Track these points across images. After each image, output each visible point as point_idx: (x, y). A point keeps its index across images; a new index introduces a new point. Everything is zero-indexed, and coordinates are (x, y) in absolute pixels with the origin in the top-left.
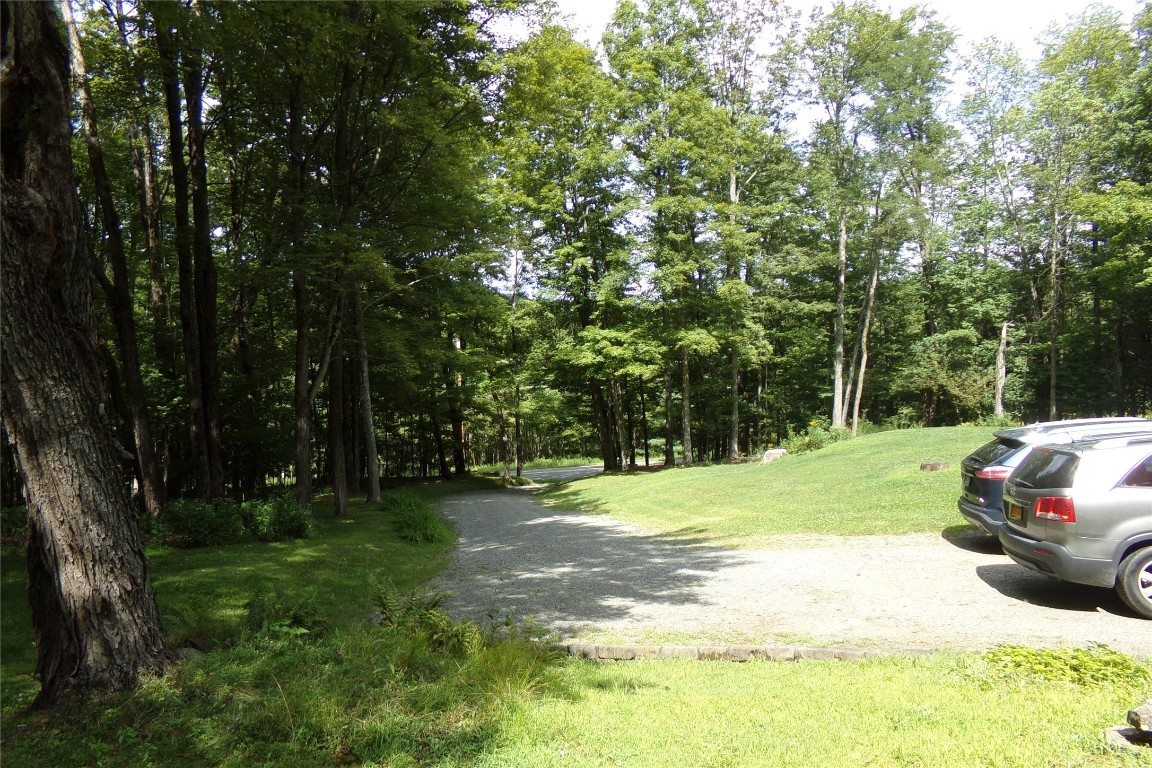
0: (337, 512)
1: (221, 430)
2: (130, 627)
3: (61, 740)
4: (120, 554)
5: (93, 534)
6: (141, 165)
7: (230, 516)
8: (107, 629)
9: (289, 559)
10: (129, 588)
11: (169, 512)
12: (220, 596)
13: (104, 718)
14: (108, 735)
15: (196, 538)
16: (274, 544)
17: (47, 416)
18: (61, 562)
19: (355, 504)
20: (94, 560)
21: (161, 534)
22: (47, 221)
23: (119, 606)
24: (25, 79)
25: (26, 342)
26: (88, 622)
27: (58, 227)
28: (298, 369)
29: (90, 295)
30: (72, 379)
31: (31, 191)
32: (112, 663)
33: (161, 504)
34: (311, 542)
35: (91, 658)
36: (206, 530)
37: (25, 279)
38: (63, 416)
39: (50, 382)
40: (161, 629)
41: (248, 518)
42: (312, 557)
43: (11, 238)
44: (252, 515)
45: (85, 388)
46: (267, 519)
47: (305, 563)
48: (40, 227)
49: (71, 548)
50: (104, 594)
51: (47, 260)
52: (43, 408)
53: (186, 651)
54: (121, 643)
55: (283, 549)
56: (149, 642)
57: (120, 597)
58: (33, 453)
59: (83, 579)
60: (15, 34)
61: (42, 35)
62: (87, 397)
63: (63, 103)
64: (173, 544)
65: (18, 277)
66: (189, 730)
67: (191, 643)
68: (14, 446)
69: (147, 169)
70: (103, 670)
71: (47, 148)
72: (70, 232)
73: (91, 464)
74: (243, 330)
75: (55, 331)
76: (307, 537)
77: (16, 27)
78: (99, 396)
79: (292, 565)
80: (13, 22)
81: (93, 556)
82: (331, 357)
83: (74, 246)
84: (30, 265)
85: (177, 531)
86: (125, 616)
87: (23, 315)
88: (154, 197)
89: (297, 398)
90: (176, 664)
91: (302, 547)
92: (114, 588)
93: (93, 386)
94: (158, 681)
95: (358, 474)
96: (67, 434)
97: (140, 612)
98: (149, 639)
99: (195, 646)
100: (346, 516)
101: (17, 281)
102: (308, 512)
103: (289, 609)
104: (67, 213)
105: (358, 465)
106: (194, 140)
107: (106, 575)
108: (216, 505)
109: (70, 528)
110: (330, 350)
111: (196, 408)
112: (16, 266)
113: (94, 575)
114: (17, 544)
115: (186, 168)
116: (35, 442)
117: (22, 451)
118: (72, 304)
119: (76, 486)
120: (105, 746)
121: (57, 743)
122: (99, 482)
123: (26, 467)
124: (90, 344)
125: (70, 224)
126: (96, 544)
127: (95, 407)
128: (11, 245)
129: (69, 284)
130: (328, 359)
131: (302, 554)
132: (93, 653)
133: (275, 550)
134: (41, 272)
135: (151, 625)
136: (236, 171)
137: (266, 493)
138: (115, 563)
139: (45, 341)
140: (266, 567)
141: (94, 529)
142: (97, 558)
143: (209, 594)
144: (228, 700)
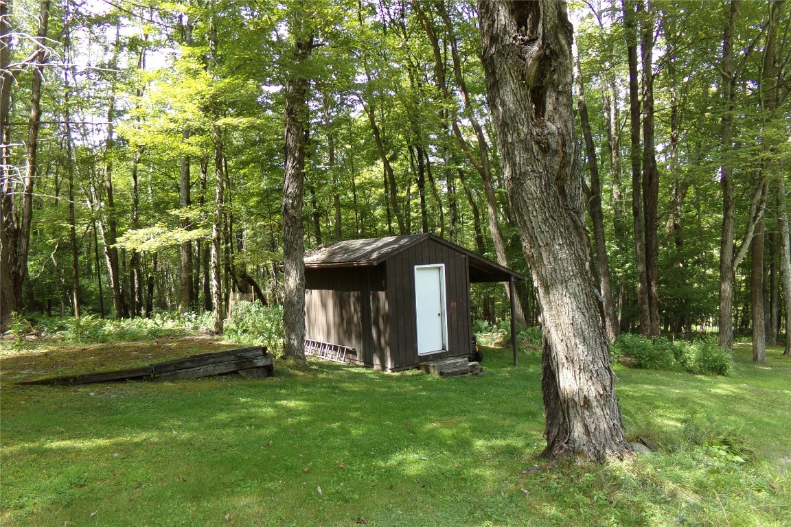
0: (755, 359)
1: (659, 287)
2: (602, 419)
3: (558, 483)
4: (596, 368)
5: (580, 351)
6: (609, 110)
7: (665, 349)
8: (587, 418)
9: (713, 390)
10: (601, 392)
11: (622, 341)
12: (658, 407)
13: (583, 479)
14: (586, 491)
15: (640, 362)
16: (699, 376)
17: (555, 270)
18: (560, 366)
19: (771, 354)
20: (580, 369)
21: (616, 356)
22: (557, 142)
23: (595, 404)
24: (548, 52)
25: (545, 221)
26: (575, 409)
27: (564, 145)
28: (723, 243)
29: (581, 188)
30: (570, 245)
31: (549, 124)
32: (590, 441)
33: (616, 335)
34: (732, 380)
35: (576, 434)
36: (646, 357)
37: (545, 181)
38: (564, 270)
39: (558, 247)
40: (622, 426)
41: (678, 354)
42: (733, 392)
43: (537, 155)
44: (681, 352)
45: (578, 251)
46: (693, 357)
47: (727, 396)
48: (554, 146)
49: (567, 358)
50: (586, 393)
51: (557, 167)
52: (553, 264)
53: (638, 446)
54: (595, 429)
55: (707, 382)
56: (614, 434)
57: (596, 397)
58: (547, 292)
59: (573, 380)
60: (543, 25)
61: (558, 20)
62: (578, 258)
63: (568, 61)
64: (624, 363)
65: (541, 180)
66: (642, 510)
67: (641, 440)
68: (537, 288)
69: (613, 112)
70: (584, 445)
71: (559, 93)
72: (570, 147)
73: (580, 304)
74: (677, 216)
75: (561, 213)
76: (728, 375)
77: (543, 20)
78: (586, 256)
79: (716, 396)
80: (542, 17)
81: (580, 366)
82: (754, 234)
83: (573, 156)
84: (548, 171)
85: (627, 355)
86: (598, 411)
87: (543, 204)
88: (616, 130)
89: (721, 266)
90: (632, 454)
91: (724, 383)
92: (592, 390)
93: (582, 250)
94: (620, 464)
95: (775, 330)
96: (566, 282)
97: (608, 410)
98: (614, 430)
99: (644, 444)
100: (763, 363)
101: (541, 182)
102: (729, 356)
103: (719, 434)
104: (569, 134)
105: (775, 323)
106: (646, 82)
107: (587, 380)
108: (654, 341)
109: (566, 345)
110: (753, 227)
111: (641, 271)
112: (540, 172)
113: (580, 379)
114: (535, 349)
115: (639, 103)
116: (548, 287)
117: (541, 291)
118: (571, 195)
119: (571, 318)
120: (585, 499)
121: (555, 485)
122: (585, 316)
123: (543, 302)
124: (581, 222)
125: (571, 142)
126: (581, 358)
127: (583, 264)
128: (537, 160)
129: (569, 182)
130: (751, 235)
131: (723, 388)
132: (578, 431)
133: (700, 381)
134: (554, 175)
135: (615, 422)
136: (675, 99)
137: (691, 336)
138: (592, 373)
139: (555, 220)
140: (694, 393)
141: (581, 347)
142: (582, 367)
143: (650, 404)
144: (673, 495)
